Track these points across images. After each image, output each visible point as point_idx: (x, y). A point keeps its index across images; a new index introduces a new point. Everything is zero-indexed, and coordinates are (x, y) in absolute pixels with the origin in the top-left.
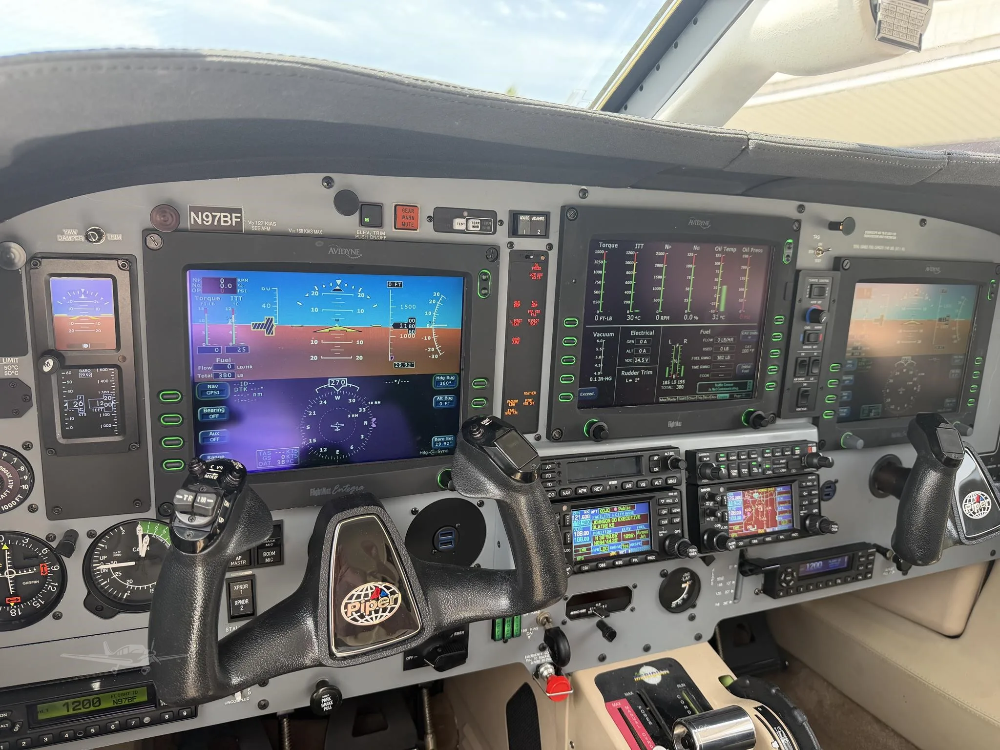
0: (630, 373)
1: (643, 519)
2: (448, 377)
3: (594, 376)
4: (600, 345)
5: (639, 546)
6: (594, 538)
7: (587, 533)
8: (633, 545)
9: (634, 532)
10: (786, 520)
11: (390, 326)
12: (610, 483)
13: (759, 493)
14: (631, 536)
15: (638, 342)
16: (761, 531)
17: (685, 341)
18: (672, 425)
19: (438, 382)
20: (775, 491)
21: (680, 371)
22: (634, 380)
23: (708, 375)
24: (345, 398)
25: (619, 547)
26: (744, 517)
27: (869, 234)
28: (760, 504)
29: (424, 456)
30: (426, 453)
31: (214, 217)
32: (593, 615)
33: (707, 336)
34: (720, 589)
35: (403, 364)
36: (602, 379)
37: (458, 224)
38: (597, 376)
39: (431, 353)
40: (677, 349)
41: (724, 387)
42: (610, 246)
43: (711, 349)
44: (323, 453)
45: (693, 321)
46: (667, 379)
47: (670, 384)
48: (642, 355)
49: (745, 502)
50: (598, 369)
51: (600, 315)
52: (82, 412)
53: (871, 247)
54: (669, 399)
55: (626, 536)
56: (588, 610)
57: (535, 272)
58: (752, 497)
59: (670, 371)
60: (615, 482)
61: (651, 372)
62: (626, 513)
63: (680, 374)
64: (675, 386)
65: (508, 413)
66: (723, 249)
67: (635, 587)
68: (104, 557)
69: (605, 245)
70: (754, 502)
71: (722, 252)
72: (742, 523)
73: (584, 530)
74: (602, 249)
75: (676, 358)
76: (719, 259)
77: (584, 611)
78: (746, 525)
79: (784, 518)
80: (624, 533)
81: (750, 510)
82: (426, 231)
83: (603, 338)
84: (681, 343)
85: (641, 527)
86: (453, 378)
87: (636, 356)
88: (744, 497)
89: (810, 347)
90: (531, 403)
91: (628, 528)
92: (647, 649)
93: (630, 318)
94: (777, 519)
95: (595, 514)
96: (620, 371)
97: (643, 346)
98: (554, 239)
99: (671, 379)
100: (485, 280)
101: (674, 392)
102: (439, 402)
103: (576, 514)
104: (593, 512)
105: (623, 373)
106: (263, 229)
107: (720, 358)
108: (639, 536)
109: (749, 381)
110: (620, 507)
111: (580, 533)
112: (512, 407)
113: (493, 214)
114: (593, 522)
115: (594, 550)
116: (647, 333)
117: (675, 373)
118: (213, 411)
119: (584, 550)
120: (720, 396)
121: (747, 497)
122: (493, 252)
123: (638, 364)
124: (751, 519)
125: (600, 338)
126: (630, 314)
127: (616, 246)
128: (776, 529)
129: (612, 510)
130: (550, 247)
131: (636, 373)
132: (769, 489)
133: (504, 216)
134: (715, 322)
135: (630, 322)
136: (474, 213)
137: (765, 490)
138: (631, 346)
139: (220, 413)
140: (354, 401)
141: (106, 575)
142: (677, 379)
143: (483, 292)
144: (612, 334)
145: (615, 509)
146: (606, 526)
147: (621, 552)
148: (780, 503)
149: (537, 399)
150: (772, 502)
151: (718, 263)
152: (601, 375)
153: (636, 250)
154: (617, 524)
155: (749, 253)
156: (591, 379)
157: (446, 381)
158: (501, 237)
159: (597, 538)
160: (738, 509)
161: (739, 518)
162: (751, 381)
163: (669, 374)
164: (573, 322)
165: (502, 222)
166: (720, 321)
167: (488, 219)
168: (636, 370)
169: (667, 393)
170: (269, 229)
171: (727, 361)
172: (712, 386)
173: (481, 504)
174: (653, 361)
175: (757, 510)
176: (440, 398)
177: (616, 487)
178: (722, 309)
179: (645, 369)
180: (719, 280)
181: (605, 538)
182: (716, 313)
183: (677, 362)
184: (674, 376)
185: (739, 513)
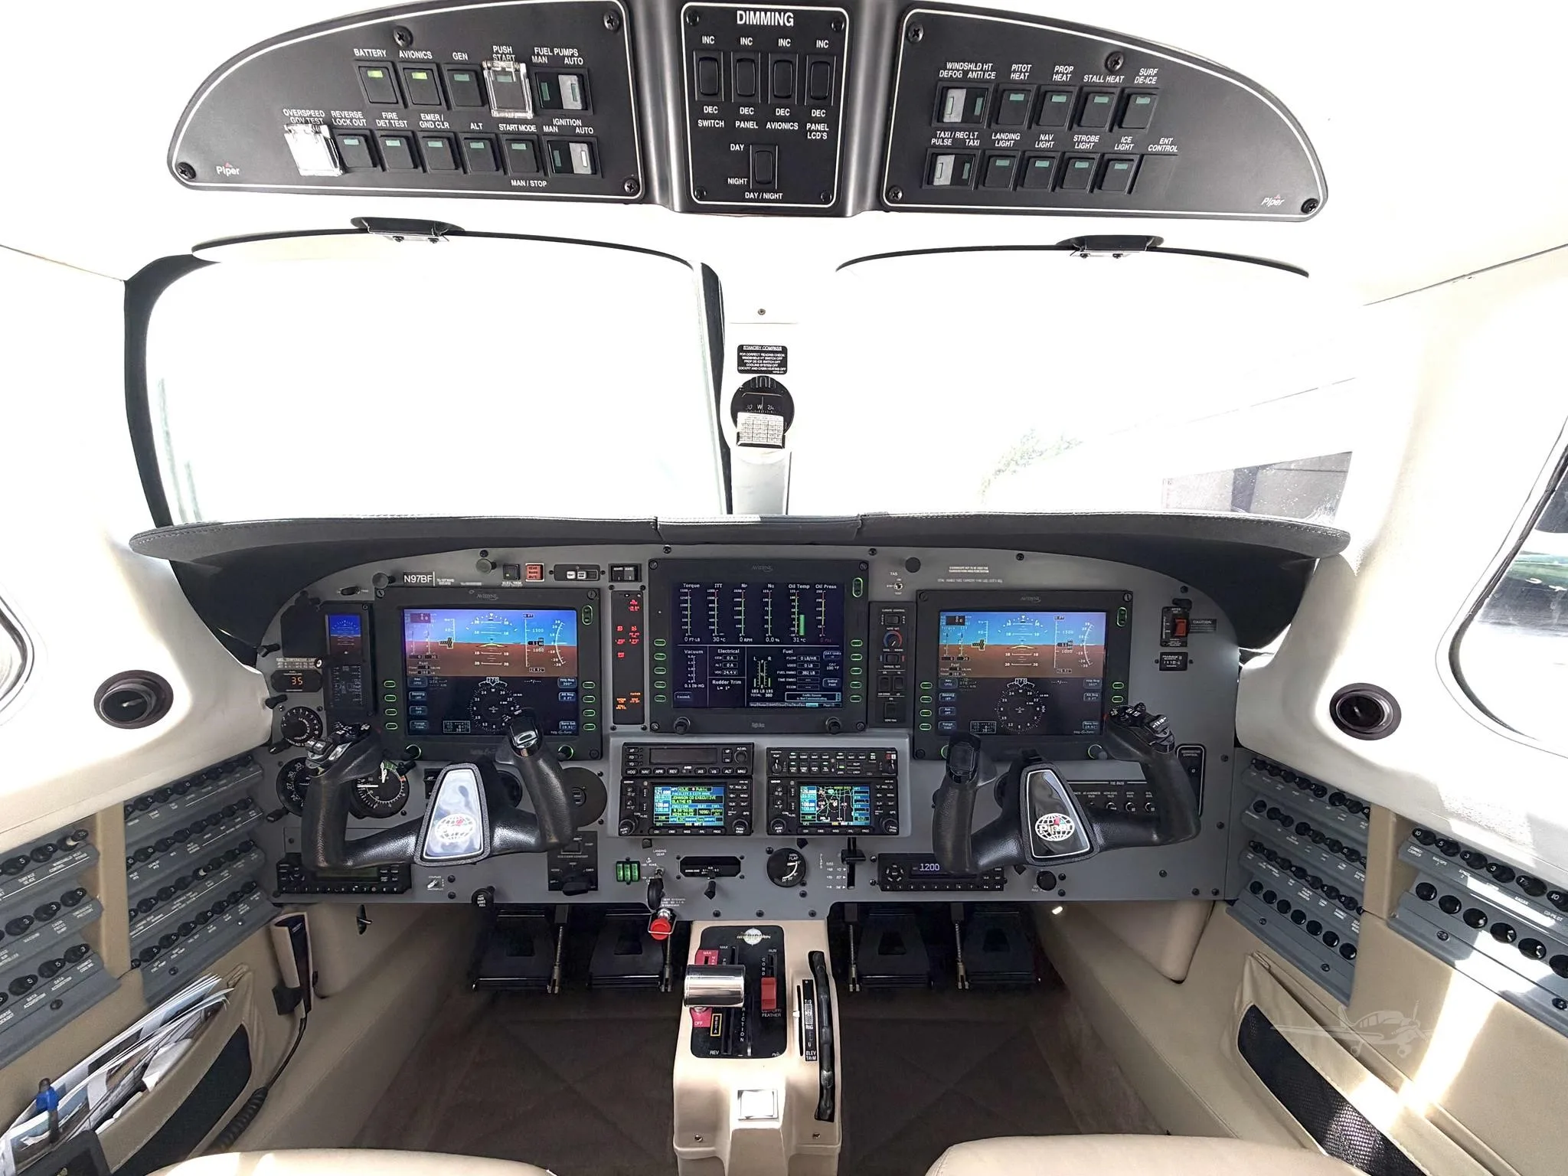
0: (720, 682)
1: (718, 800)
2: (569, 680)
3: (688, 684)
4: (691, 660)
5: (712, 821)
6: (672, 810)
7: (666, 805)
8: (707, 819)
9: (710, 810)
10: (863, 817)
11: (526, 644)
12: (685, 768)
13: (835, 790)
14: (706, 812)
15: (725, 658)
16: (835, 823)
17: (769, 658)
18: (755, 725)
19: (563, 682)
20: (851, 790)
21: (767, 682)
22: (724, 688)
23: (795, 687)
24: (498, 691)
25: (695, 819)
26: (817, 809)
27: (954, 570)
28: (835, 800)
29: (555, 735)
30: (556, 733)
31: (417, 578)
32: (705, 875)
33: (789, 655)
34: (830, 873)
35: (536, 670)
36: (695, 686)
37: (571, 575)
38: (691, 684)
39: (556, 662)
40: (762, 665)
41: (811, 697)
42: (692, 586)
43: (795, 665)
44: (485, 727)
45: (775, 643)
46: (756, 688)
47: (759, 693)
48: (730, 669)
49: (819, 796)
50: (692, 678)
51: (689, 637)
52: (344, 692)
53: (959, 580)
54: (758, 704)
55: (701, 812)
56: (701, 871)
57: (632, 605)
58: (826, 793)
59: (757, 682)
60: (690, 768)
61: (739, 682)
62: (702, 793)
63: (767, 685)
64: (764, 694)
65: (619, 707)
66: (796, 586)
67: (742, 858)
68: (364, 780)
69: (687, 586)
70: (829, 797)
71: (796, 589)
72: (815, 814)
73: (665, 802)
74: (686, 588)
75: (762, 671)
76: (794, 594)
77: (698, 871)
78: (819, 816)
79: (860, 814)
80: (699, 809)
81: (824, 803)
82: (550, 580)
83: (694, 655)
84: (766, 659)
85: (716, 806)
86: (573, 680)
87: (725, 669)
88: (818, 791)
89: (893, 667)
90: (637, 702)
91: (704, 806)
92: (760, 914)
93: (716, 639)
94: (853, 814)
95: (675, 791)
96: (711, 680)
97: (730, 662)
98: (645, 582)
99: (759, 689)
100: (587, 612)
101: (763, 699)
102: (563, 696)
103: (658, 790)
104: (673, 789)
105: (714, 682)
106: (446, 584)
107: (805, 673)
108: (713, 813)
109: (837, 693)
110: (697, 788)
111: (661, 805)
112: (621, 704)
113: (598, 567)
114: (672, 797)
115: (672, 819)
116: (733, 652)
117: (762, 683)
118: (418, 694)
119: (663, 818)
120: (808, 705)
121: (821, 792)
122: (599, 591)
123: (727, 675)
124: (824, 811)
125: (690, 655)
126: (716, 636)
127: (698, 586)
128: (851, 823)
129: (690, 790)
130: (643, 588)
131: (726, 683)
132: (845, 788)
133: (605, 568)
134: (796, 643)
135: (716, 643)
136: (582, 568)
137: (841, 788)
138: (719, 661)
139: (421, 696)
140: (504, 693)
141: (365, 791)
142: (765, 689)
143: (587, 620)
144: (702, 652)
145: (693, 789)
146: (684, 802)
147: (696, 824)
148: (856, 801)
149: (642, 698)
150: (848, 799)
151: (793, 597)
152: (694, 683)
153: (716, 589)
154: (694, 801)
155: (823, 589)
156: (686, 686)
157: (568, 682)
158: (604, 582)
159: (675, 810)
160: (810, 802)
161: (813, 809)
162: (840, 693)
163: (757, 685)
164: (661, 643)
165: (603, 572)
166: (801, 643)
167: (592, 572)
168: (725, 680)
169: (757, 700)
170: (449, 584)
171: (813, 676)
172: (801, 696)
173: (601, 774)
174: (741, 673)
175: (831, 804)
176: (564, 694)
177: (690, 772)
178: (802, 633)
179: (734, 680)
180: (796, 610)
181: (683, 811)
182: (796, 636)
183: (764, 675)
184: (762, 686)
185: (813, 804)
